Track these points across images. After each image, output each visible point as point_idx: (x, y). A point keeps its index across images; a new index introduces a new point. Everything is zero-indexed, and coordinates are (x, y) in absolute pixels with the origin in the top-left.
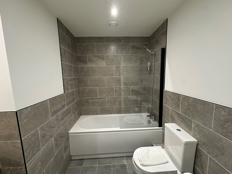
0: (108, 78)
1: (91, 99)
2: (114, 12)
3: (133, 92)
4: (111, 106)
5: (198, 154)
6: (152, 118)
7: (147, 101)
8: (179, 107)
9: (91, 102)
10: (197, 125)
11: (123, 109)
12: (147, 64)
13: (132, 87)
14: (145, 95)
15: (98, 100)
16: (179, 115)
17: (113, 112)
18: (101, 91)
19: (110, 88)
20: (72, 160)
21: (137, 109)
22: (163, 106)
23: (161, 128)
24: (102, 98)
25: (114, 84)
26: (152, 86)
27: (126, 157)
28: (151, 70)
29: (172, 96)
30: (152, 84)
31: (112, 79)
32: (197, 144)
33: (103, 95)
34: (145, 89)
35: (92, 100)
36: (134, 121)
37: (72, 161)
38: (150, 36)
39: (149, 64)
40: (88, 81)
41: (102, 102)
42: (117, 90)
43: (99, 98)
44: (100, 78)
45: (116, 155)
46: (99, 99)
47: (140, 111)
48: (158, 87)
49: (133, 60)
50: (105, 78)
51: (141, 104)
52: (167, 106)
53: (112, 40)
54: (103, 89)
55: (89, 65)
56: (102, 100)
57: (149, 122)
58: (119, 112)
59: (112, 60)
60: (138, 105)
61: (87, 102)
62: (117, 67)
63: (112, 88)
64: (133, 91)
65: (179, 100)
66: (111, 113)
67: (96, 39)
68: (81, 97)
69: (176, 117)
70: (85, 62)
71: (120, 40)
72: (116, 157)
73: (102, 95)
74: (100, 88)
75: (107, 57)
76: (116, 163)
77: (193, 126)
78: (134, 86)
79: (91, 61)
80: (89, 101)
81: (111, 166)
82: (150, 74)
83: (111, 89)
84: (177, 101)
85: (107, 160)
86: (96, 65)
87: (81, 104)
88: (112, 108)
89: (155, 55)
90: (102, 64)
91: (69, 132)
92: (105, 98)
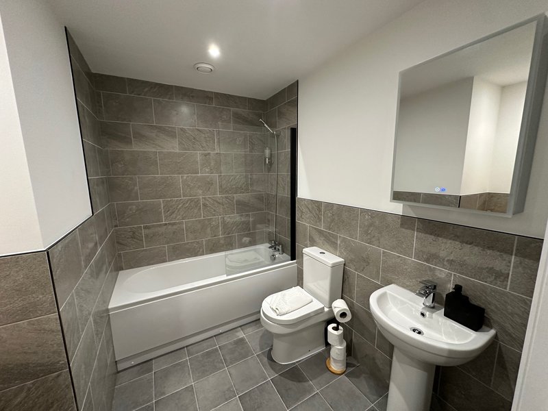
0: (185, 178)
1: (145, 228)
2: (214, 51)
3: (239, 205)
4: (196, 238)
5: (346, 277)
6: (279, 249)
7: (265, 221)
8: (321, 220)
9: (147, 236)
10: (344, 240)
11: (222, 242)
12: (263, 152)
13: (237, 197)
14: (261, 209)
15: (163, 230)
16: (320, 232)
17: (201, 250)
18: (171, 207)
19: (192, 201)
20: (118, 372)
21: (246, 240)
22: (297, 224)
23: (295, 261)
24: (174, 224)
25: (200, 192)
26: (274, 193)
27: (240, 326)
28: (271, 163)
29: (310, 207)
30: (274, 189)
31: (195, 179)
32: (344, 264)
33: (176, 217)
34: (260, 198)
35: (147, 231)
36: (246, 261)
37: (121, 373)
38: (267, 100)
39: (267, 152)
40: (135, 185)
41: (174, 233)
42: (207, 202)
43: (166, 224)
44: (167, 177)
45: (221, 330)
46: (165, 227)
47: (253, 243)
48: (287, 194)
49: (238, 143)
50: (180, 179)
51: (254, 228)
52: (303, 222)
53: (192, 97)
54: (174, 203)
55: (137, 147)
56: (175, 227)
57: (273, 258)
58: (213, 248)
59: (194, 139)
60: (249, 230)
61: (134, 235)
62: (206, 156)
63: (196, 200)
64: (239, 203)
65: (320, 211)
66: (195, 253)
67: (152, 88)
68: (116, 226)
69: (316, 237)
70: (126, 140)
71: (211, 99)
72: (221, 333)
73: (174, 215)
74: (168, 201)
75: (182, 133)
76: (224, 341)
77: (339, 242)
78: (240, 193)
79: (140, 137)
80: (141, 234)
81: (216, 350)
82: (269, 170)
83: (193, 203)
84: (317, 212)
85: (205, 344)
86: (154, 147)
87: (118, 242)
88: (198, 242)
89: (278, 136)
90: (172, 147)
91: (109, 307)
92: (182, 223)
